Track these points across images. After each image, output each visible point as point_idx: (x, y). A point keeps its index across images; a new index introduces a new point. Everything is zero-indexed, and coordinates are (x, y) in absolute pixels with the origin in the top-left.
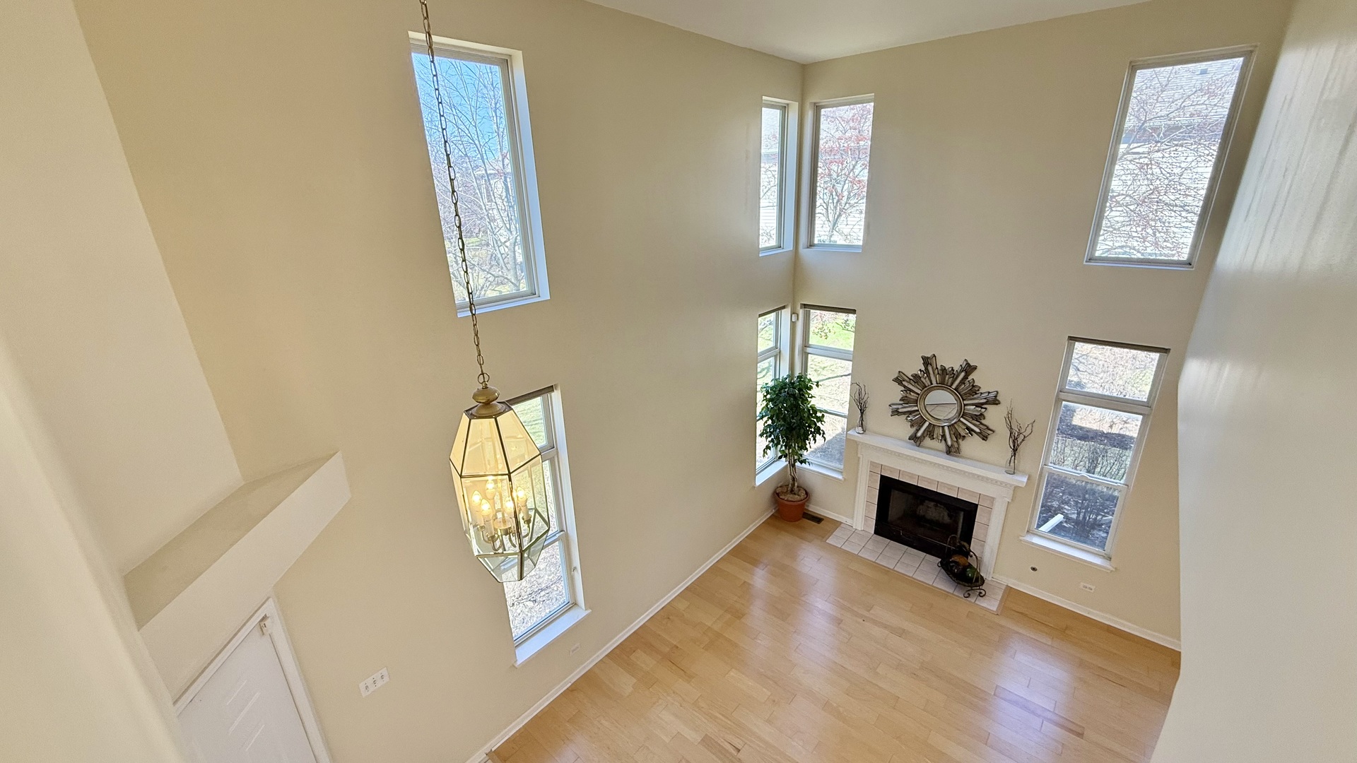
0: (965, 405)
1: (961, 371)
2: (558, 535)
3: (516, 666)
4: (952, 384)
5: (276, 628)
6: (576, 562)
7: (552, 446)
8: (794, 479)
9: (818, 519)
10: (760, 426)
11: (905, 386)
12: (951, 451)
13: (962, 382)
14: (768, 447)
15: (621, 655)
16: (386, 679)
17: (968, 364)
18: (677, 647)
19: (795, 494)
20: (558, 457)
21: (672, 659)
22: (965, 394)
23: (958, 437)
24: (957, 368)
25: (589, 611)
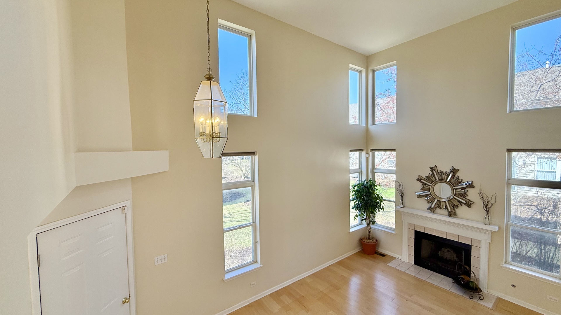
0: (455, 189)
1: (451, 172)
2: (251, 223)
3: (224, 279)
4: (447, 179)
5: (129, 211)
6: (258, 239)
7: (253, 180)
8: (370, 232)
9: (383, 255)
10: (352, 204)
11: (422, 182)
12: (450, 214)
13: (452, 178)
14: (356, 216)
15: (276, 295)
16: (166, 260)
17: (454, 168)
18: (304, 297)
19: (371, 240)
20: (255, 186)
21: (300, 301)
22: (455, 183)
23: (454, 206)
24: (449, 171)
25: (262, 265)
